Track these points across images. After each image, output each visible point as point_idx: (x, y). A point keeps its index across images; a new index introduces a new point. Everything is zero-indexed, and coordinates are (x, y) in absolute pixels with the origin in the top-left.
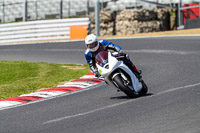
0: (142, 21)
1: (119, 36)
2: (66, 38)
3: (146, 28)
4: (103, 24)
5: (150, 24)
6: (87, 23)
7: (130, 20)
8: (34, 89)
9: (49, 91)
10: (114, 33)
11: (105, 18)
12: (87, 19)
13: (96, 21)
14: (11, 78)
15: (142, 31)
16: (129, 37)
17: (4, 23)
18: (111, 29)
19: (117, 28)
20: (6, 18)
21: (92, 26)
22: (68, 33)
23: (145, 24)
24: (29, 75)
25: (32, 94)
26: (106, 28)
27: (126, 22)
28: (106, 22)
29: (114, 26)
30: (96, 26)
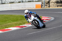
0: (58, 3)
1: (51, 8)
2: (34, 8)
3: (59, 5)
4: (46, 4)
5: (60, 4)
6: (41, 4)
7: (54, 3)
8: (24, 24)
9: (29, 24)
10: (49, 7)
11: (46, 2)
12: (41, 2)
13: (44, 3)
14: (17, 20)
15: (58, 6)
16: (54, 8)
17: (15, 3)
18: (48, 6)
19: (50, 5)
20: (15, 2)
21: (42, 4)
22: (35, 6)
23: (58, 4)
24: (23, 19)
25: (23, 25)
26: (47, 5)
27: (53, 4)
28: (47, 3)
29: (49, 5)
30: (44, 4)
